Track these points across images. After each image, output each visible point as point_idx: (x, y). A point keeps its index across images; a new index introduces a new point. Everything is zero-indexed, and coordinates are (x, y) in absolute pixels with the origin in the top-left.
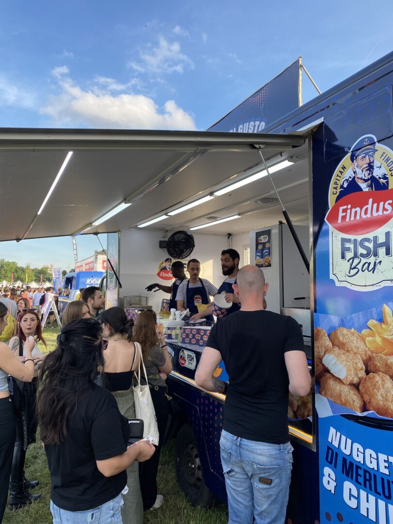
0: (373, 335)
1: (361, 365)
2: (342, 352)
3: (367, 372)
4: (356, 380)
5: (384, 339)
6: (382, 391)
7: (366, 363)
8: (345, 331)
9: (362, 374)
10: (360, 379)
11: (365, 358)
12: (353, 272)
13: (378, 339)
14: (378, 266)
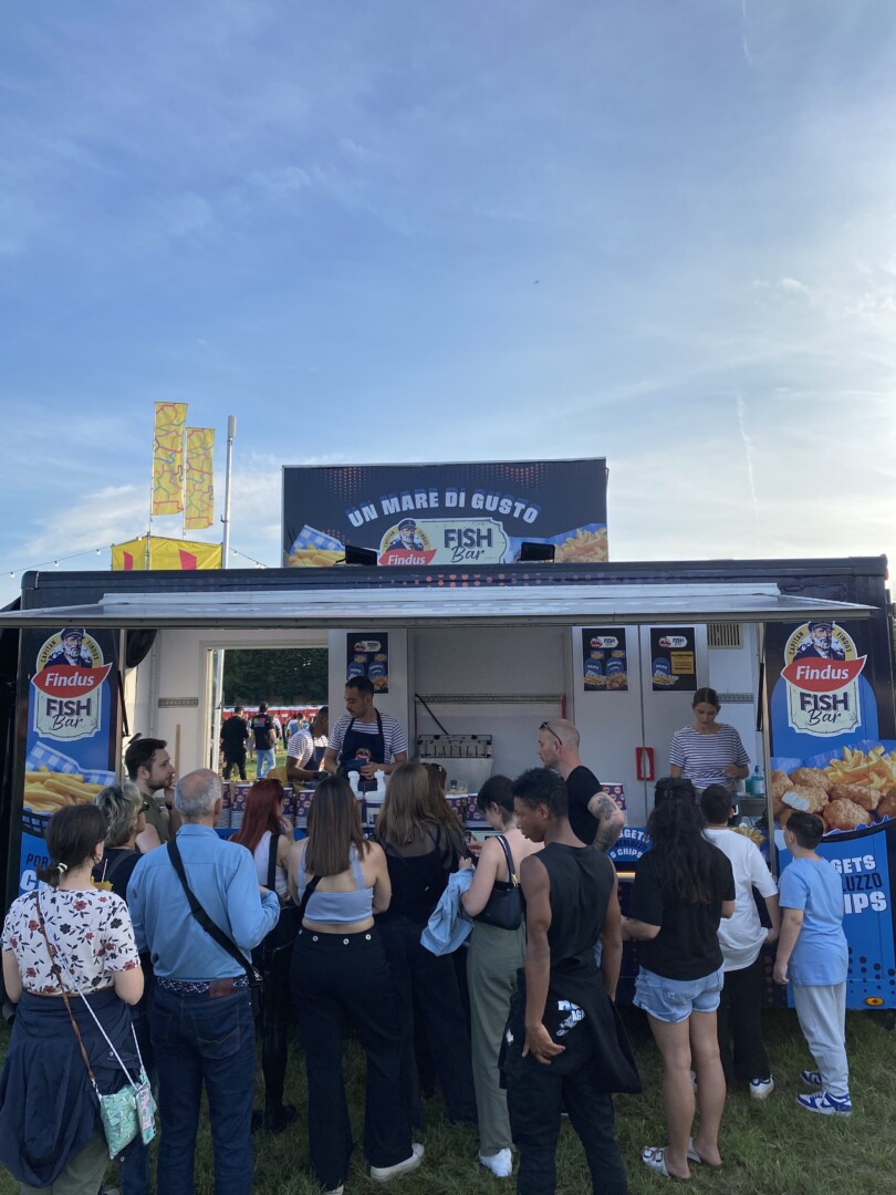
0: (835, 771)
1: (824, 795)
2: (804, 788)
3: (830, 800)
4: (819, 808)
5: (845, 773)
6: (845, 812)
7: (829, 794)
8: (807, 770)
9: (826, 802)
10: (824, 807)
11: (827, 789)
12: (814, 721)
13: (840, 773)
14: (838, 718)
